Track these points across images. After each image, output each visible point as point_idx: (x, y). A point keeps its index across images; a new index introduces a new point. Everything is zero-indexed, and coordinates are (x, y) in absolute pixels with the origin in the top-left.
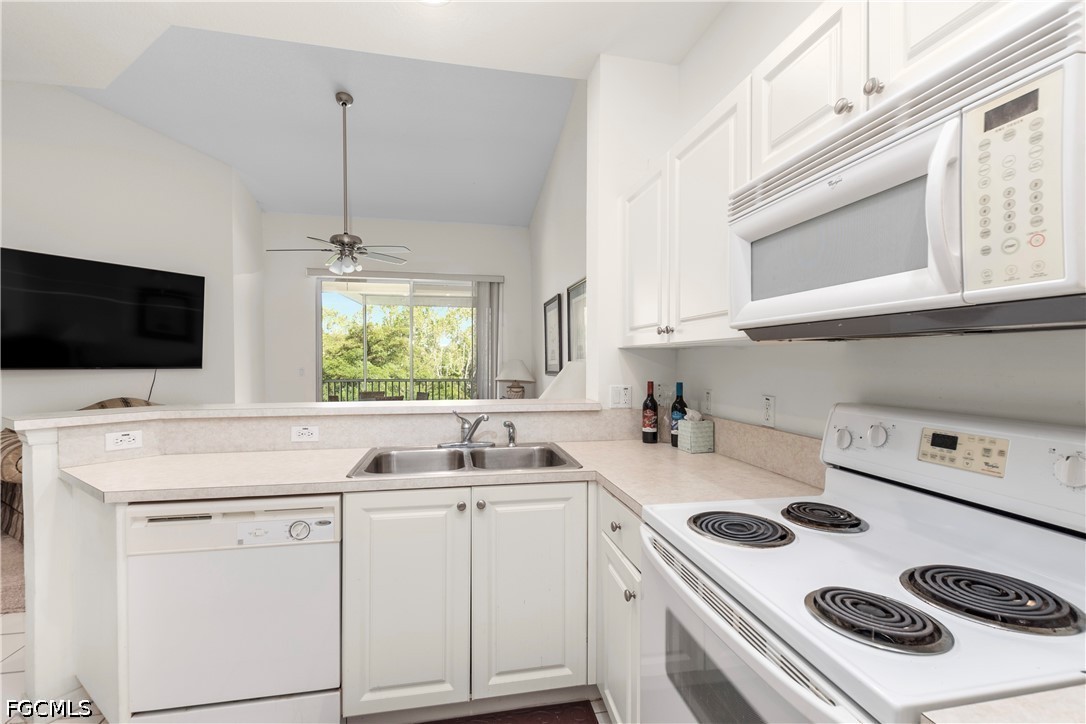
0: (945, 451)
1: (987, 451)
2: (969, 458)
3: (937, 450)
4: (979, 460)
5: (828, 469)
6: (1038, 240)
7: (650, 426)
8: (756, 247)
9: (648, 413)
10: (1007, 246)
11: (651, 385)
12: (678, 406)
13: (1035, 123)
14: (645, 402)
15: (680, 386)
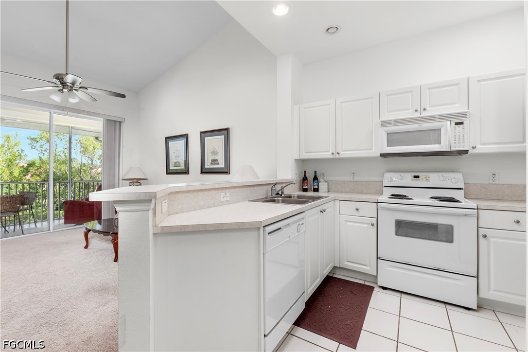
0: (417, 179)
1: (426, 177)
3: (415, 179)
4: (425, 179)
5: (384, 188)
6: (463, 142)
7: (307, 186)
8: (389, 134)
9: (306, 181)
10: (459, 143)
11: (305, 172)
12: (316, 178)
13: (464, 126)
14: (303, 178)
15: (315, 172)
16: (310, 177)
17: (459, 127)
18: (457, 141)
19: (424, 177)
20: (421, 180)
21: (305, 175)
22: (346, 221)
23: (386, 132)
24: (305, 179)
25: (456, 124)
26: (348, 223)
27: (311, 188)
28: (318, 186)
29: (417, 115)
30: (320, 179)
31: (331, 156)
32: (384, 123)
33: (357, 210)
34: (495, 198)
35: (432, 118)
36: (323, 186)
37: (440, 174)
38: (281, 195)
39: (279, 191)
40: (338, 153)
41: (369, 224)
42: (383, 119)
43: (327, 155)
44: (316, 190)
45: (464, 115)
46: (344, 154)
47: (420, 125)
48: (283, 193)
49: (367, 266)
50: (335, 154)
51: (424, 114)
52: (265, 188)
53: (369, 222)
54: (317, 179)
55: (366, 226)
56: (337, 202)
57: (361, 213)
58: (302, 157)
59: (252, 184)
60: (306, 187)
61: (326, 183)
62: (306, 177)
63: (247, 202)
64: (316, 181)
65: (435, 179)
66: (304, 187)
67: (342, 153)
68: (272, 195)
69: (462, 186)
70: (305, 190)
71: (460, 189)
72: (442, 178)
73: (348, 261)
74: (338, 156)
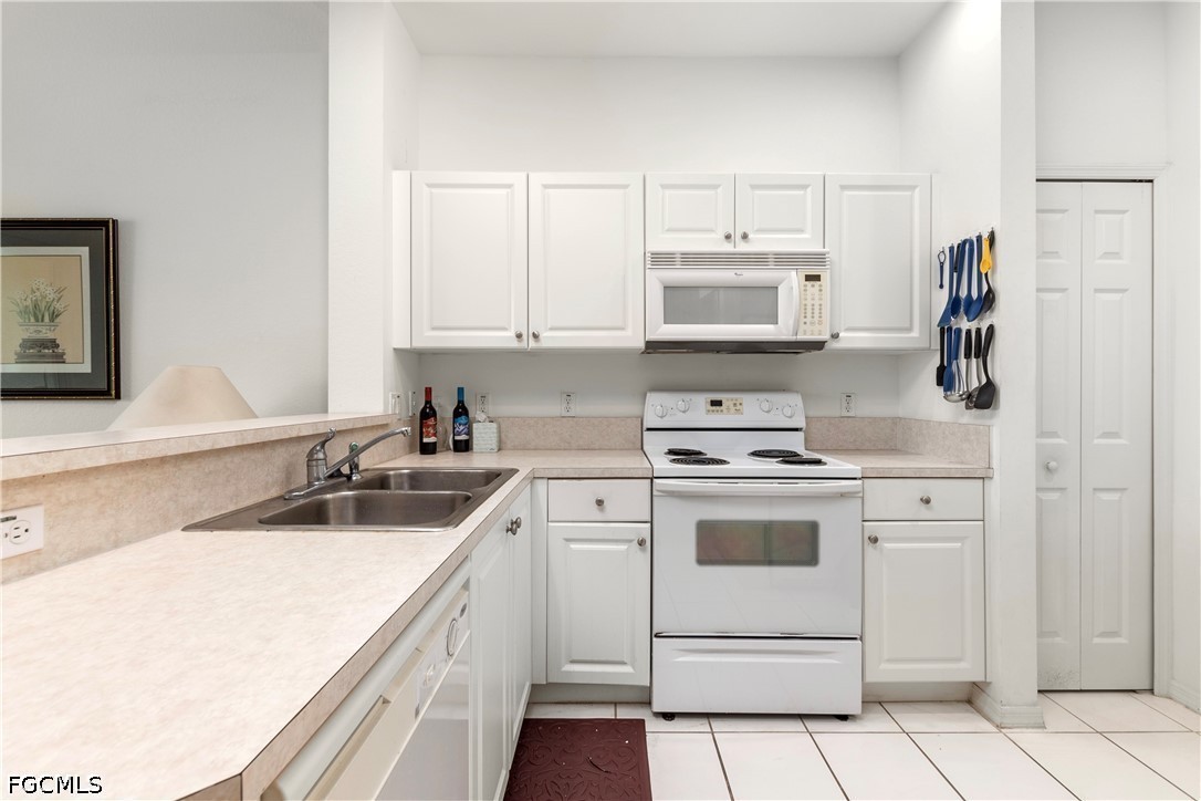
0: (718, 408)
1: (735, 404)
2: (728, 409)
3: (714, 408)
4: (733, 409)
5: (645, 433)
6: (820, 323)
7: (435, 435)
8: (669, 289)
9: (431, 422)
10: (812, 323)
11: (428, 391)
12: (461, 411)
13: (820, 286)
14: (423, 411)
15: (461, 391)
16: (445, 406)
17: (813, 286)
18: (808, 320)
19: (731, 404)
20: (725, 411)
21: (428, 402)
22: (567, 540)
23: (662, 282)
24: (428, 413)
25: (809, 278)
26: (574, 546)
27: (445, 441)
28: (469, 433)
29: (727, 248)
30: (476, 412)
31: (515, 344)
32: (660, 259)
33: (600, 503)
34: (851, 447)
35: (759, 259)
36: (483, 434)
37: (763, 396)
38: (349, 477)
39: (343, 462)
40: (536, 336)
41: (631, 541)
42: (654, 247)
43: (503, 339)
44: (463, 447)
45: (820, 258)
46: (551, 339)
47: (739, 272)
48: (354, 467)
49: (623, 663)
50: (525, 337)
51: (743, 247)
52: (280, 457)
53: (633, 538)
54: (466, 412)
55: (623, 547)
56: (541, 485)
57: (611, 510)
58: (419, 344)
59: (206, 446)
60: (432, 440)
61: (494, 425)
62: (432, 409)
63: (178, 534)
64: (463, 419)
65: (753, 409)
66: (425, 440)
67: (545, 334)
68: (310, 484)
69: (801, 423)
70: (428, 449)
71: (796, 430)
72: (766, 406)
73: (573, 662)
74: (533, 344)
